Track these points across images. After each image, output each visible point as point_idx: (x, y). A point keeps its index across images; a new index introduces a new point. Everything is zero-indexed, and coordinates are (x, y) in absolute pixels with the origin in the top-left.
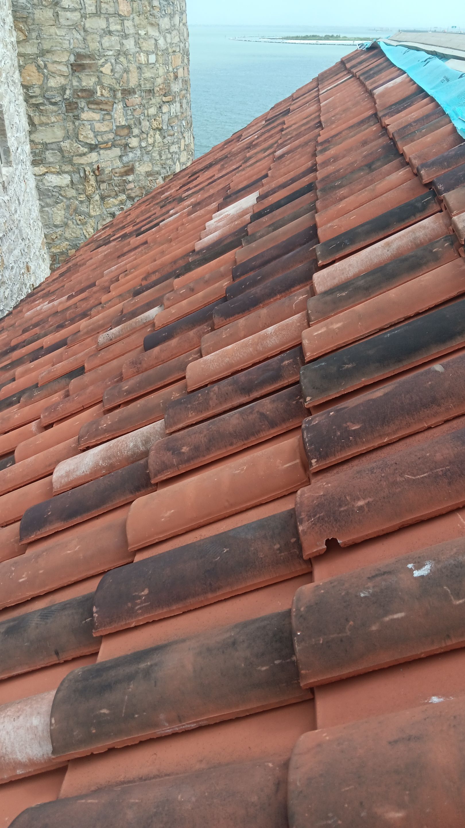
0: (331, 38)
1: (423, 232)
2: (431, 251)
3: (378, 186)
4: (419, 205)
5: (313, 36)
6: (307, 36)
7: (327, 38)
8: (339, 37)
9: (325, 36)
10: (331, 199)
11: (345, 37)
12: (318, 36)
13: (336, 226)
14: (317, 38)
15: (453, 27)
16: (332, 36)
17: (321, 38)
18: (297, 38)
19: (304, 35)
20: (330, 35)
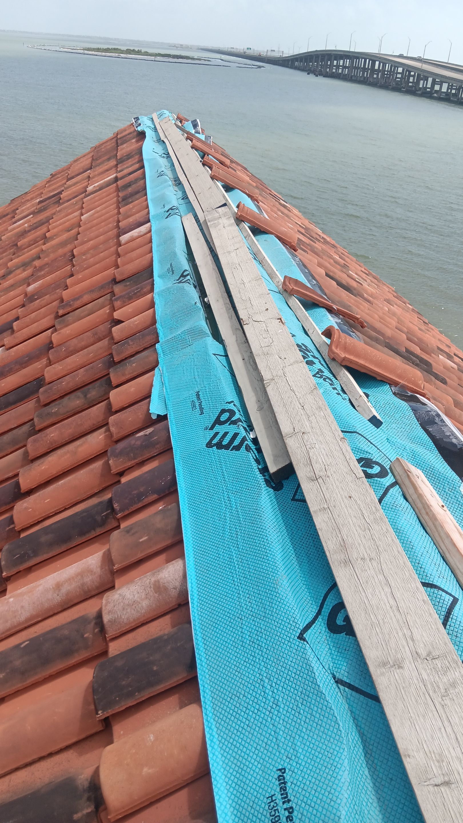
0: (133, 52)
1: (91, 578)
2: (82, 636)
3: (80, 449)
4: (99, 518)
5: (114, 49)
6: (108, 48)
7: (129, 52)
8: (141, 51)
9: (127, 50)
10: (41, 442)
11: (146, 52)
12: (120, 50)
13: (31, 508)
14: (119, 51)
15: (248, 49)
16: (134, 50)
17: (122, 52)
18: (98, 50)
19: (105, 47)
20: (132, 49)
